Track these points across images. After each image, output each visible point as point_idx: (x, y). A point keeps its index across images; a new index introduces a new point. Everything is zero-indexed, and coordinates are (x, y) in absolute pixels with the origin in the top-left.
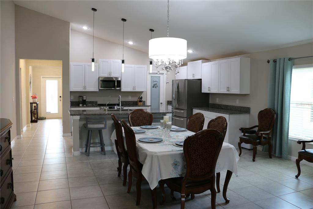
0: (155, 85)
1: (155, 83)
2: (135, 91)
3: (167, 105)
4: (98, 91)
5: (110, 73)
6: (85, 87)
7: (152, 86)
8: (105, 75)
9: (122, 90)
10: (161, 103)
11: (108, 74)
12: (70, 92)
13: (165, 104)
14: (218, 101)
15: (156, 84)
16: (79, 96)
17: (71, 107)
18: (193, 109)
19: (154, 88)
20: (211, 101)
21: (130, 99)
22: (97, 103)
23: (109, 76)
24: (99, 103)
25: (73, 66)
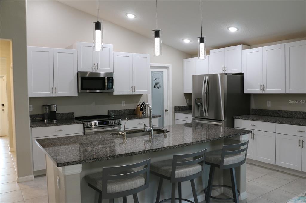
0: (156, 84)
1: (157, 81)
2: (134, 94)
3: (175, 113)
4: (76, 95)
5: (96, 66)
6: (54, 90)
7: (154, 86)
8: (87, 68)
9: (115, 93)
10: (166, 111)
11: (92, 67)
12: (30, 98)
13: (171, 111)
14: (269, 105)
15: (159, 83)
16: (44, 106)
17: (31, 126)
18: (235, 120)
19: (156, 89)
20: (253, 106)
21: (124, 106)
22: (74, 115)
23: (94, 71)
24: (76, 115)
25: (32, 52)
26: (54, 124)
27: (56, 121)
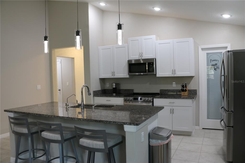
1: (214, 63)
2: (175, 76)
4: (128, 76)
5: (141, 54)
6: (113, 73)
8: (134, 57)
9: (158, 76)
15: (216, 64)
17: (93, 96)
21: (175, 86)
22: (133, 92)
23: (140, 59)
25: (101, 50)
26: (113, 96)
27: (115, 94)
